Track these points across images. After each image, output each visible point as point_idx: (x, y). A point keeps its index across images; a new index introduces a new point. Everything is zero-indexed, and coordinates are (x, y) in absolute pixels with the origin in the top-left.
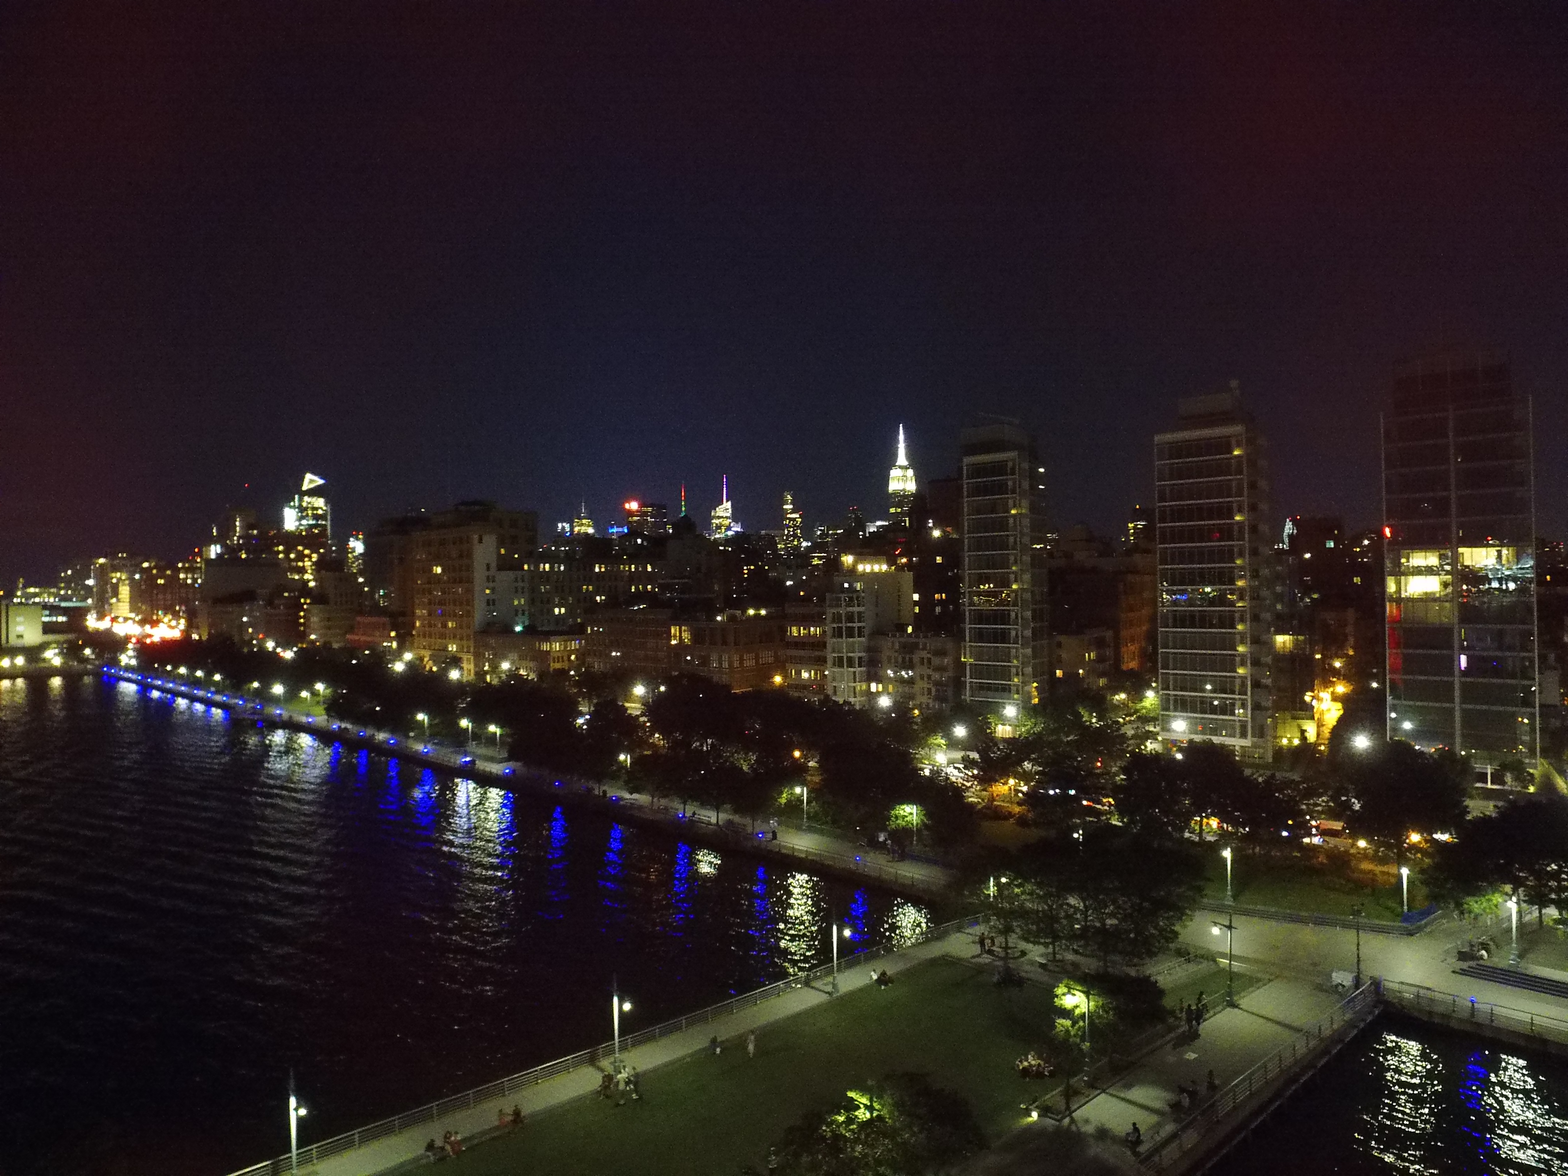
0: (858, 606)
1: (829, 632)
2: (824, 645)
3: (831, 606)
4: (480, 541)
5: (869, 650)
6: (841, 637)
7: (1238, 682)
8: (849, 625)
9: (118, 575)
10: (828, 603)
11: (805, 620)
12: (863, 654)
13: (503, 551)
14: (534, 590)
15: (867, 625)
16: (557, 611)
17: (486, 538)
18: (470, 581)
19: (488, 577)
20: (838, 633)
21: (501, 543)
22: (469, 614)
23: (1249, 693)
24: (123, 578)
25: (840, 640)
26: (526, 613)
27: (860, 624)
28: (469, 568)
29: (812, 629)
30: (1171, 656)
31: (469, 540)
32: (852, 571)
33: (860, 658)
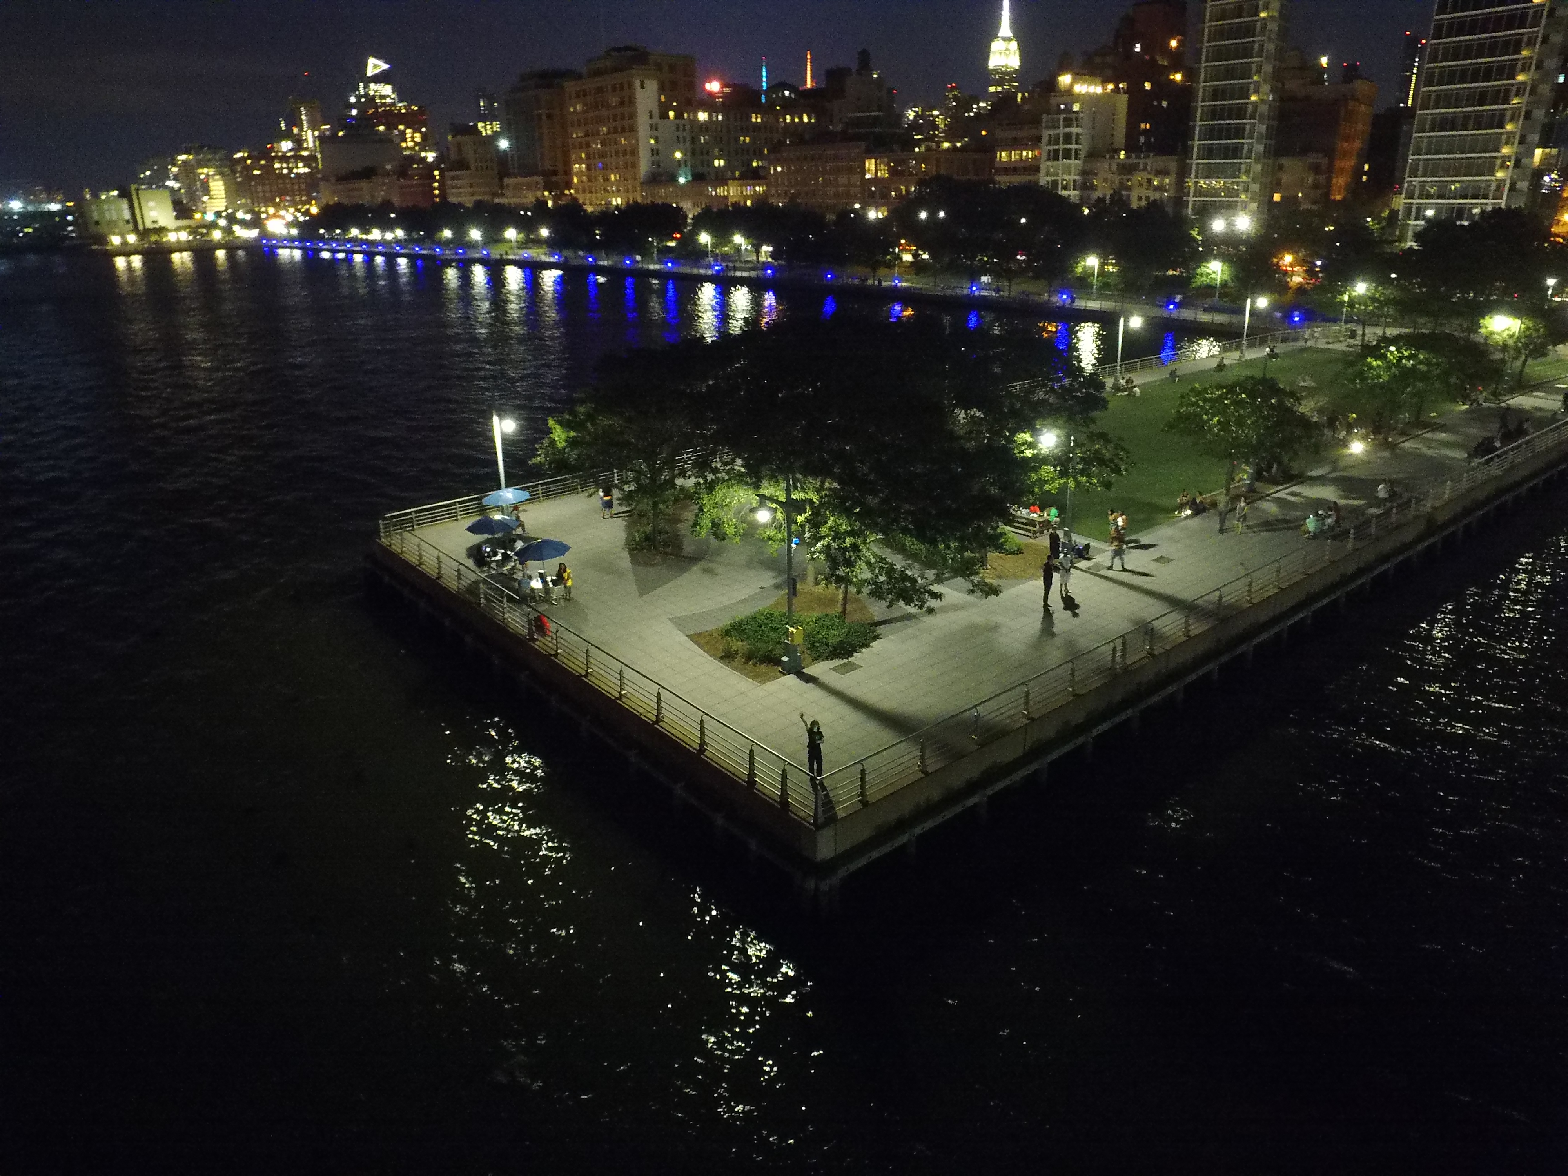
0: (1077, 127)
1: (1044, 155)
2: (1037, 169)
3: (1047, 128)
4: (642, 87)
5: (1084, 173)
6: (1058, 160)
7: (1493, 187)
8: (1066, 146)
9: (205, 170)
10: (1044, 125)
11: (1016, 144)
12: (1077, 177)
13: (663, 98)
14: (694, 140)
15: (1083, 147)
16: (716, 163)
17: (647, 83)
18: (633, 129)
19: (651, 126)
20: (1054, 156)
21: (662, 89)
22: (634, 165)
23: (1505, 197)
24: (211, 173)
25: (1056, 162)
26: (689, 164)
27: (1077, 146)
28: (633, 116)
29: (1024, 153)
30: (1421, 162)
31: (630, 86)
32: (1069, 91)
33: (1075, 181)
